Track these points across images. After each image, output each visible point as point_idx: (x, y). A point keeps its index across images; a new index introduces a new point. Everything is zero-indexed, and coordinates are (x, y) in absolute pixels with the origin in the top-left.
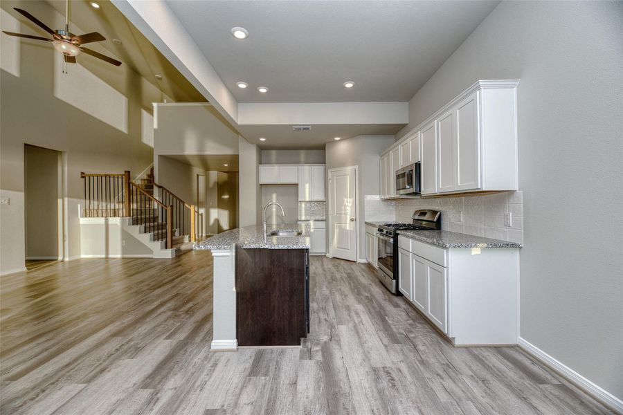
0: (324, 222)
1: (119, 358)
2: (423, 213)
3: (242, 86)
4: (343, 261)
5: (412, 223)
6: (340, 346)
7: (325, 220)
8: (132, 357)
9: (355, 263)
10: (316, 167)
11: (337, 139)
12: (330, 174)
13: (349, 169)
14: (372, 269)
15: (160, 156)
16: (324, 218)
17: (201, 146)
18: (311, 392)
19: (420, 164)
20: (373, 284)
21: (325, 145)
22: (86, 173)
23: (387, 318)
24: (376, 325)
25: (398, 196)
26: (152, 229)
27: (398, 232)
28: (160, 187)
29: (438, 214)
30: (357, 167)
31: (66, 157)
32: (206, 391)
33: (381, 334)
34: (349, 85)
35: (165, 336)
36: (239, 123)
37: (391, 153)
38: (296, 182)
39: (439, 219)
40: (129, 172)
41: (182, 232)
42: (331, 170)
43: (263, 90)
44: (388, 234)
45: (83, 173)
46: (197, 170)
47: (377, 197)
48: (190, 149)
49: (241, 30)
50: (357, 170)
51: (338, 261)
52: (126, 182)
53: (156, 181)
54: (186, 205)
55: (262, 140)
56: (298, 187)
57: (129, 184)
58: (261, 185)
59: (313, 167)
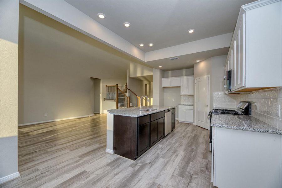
0: (192, 106)
1: (83, 146)
3: (142, 45)
4: (200, 128)
6: (151, 167)
8: (86, 147)
9: (207, 130)
11: (198, 61)
12: (195, 80)
13: (205, 77)
15: (129, 78)
16: (192, 104)
17: (142, 72)
18: (118, 180)
19: (231, 71)
21: (194, 65)
22: (107, 86)
23: (191, 162)
24: (180, 164)
28: (129, 90)
29: (247, 104)
30: (209, 76)
31: (101, 81)
32: (91, 165)
33: (178, 169)
34: (191, 31)
35: (99, 143)
36: (146, 61)
38: (180, 86)
40: (118, 84)
42: (196, 78)
43: (151, 45)
45: (106, 86)
46: (145, 82)
49: (127, 23)
51: (198, 127)
53: (128, 88)
54: (137, 97)
55: (160, 67)
56: (180, 88)
57: (118, 89)
58: (164, 88)
59: (188, 78)
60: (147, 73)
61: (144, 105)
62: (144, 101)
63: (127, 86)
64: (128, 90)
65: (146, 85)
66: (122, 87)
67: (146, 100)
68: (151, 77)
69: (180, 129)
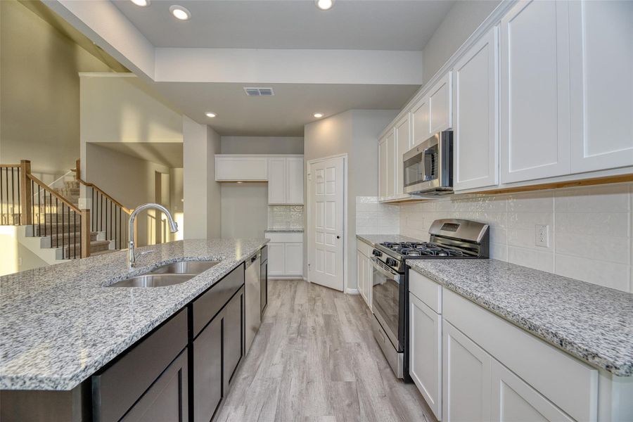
0: (301, 235)
2: (450, 225)
3: (140, 3)
4: (325, 290)
5: (428, 241)
7: (302, 232)
9: (341, 295)
10: (291, 159)
11: (318, 116)
12: (309, 167)
13: (335, 160)
14: (364, 307)
15: (90, 145)
16: (301, 228)
17: (144, 131)
19: (451, 134)
20: (364, 345)
21: (303, 127)
25: (406, 197)
26: (60, 242)
27: (409, 262)
28: (89, 185)
29: (485, 228)
30: (346, 156)
36: (156, 80)
37: (396, 131)
38: (265, 179)
39: (487, 236)
40: (28, 162)
41: (118, 246)
42: (312, 161)
43: (181, 15)
44: (390, 263)
46: (155, 166)
47: (373, 200)
48: (129, 135)
50: (346, 160)
51: (317, 288)
52: (23, 176)
53: (84, 177)
54: (124, 209)
55: (211, 115)
56: (267, 186)
57: (28, 179)
58: (220, 183)
59: (288, 159)
60: (160, 136)
61: (152, 241)
62: (152, 224)
63: (78, 171)
64: (83, 188)
65: (158, 175)
66: (57, 174)
67: (158, 219)
68: (178, 149)
69: (279, 303)
